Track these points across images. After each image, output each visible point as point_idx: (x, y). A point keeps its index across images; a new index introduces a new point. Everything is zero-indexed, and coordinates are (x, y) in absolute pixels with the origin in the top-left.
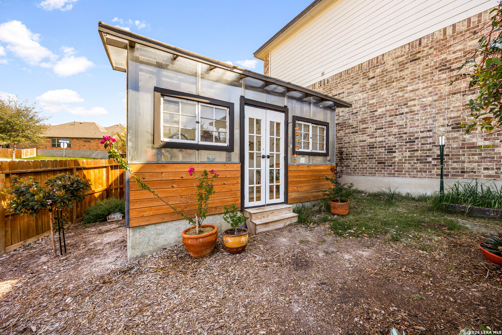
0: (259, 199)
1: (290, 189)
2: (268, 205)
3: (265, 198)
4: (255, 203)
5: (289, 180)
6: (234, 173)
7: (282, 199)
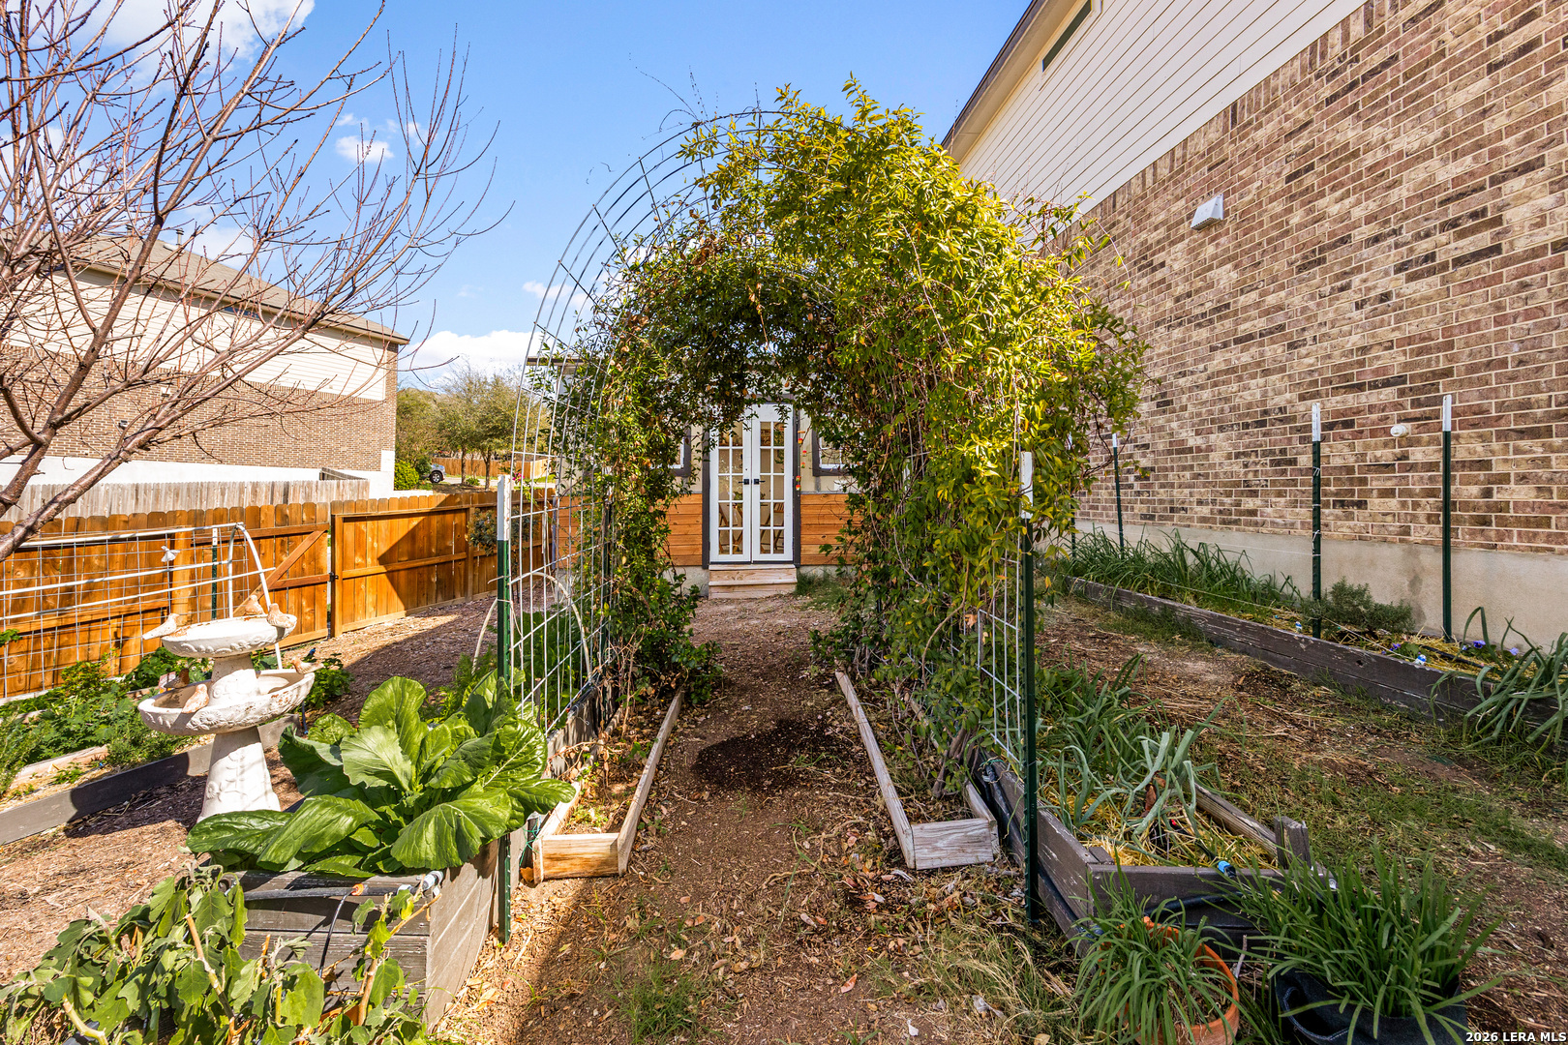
0: (739, 551)
1: (805, 537)
2: (756, 563)
3: (751, 549)
4: (731, 557)
5: (804, 521)
6: (691, 508)
7: (788, 554)
